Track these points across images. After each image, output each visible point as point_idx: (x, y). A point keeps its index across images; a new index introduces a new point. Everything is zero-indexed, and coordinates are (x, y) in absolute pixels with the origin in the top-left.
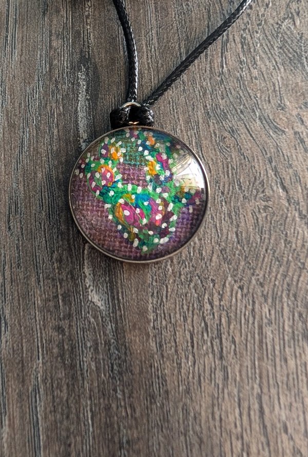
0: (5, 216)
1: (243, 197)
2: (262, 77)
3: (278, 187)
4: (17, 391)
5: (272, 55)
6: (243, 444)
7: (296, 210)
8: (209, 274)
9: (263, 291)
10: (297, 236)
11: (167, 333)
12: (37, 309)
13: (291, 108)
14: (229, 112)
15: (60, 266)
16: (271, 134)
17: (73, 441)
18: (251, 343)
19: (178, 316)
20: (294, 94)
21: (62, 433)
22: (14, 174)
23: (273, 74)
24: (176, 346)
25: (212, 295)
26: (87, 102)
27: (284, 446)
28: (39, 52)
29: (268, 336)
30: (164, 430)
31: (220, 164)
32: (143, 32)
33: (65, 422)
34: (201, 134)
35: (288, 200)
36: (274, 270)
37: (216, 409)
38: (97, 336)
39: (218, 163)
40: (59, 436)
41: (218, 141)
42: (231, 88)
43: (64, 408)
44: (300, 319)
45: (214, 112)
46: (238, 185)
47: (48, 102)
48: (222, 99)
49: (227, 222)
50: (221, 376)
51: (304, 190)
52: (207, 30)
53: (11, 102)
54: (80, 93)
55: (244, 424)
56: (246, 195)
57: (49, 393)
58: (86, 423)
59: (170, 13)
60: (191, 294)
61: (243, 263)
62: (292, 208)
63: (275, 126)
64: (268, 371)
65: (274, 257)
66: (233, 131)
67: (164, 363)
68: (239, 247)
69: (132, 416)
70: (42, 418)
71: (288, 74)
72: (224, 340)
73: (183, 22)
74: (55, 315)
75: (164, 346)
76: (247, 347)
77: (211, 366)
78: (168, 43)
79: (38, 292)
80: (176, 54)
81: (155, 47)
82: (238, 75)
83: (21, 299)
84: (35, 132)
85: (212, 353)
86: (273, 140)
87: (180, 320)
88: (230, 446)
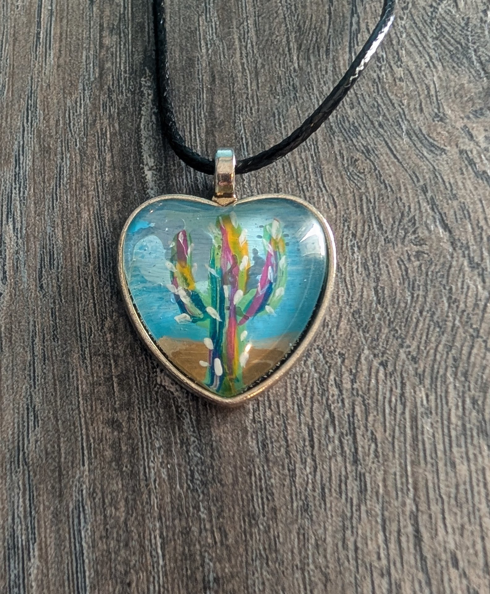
0: (35, 271)
1: (385, 240)
2: (410, 77)
3: (436, 226)
4: (52, 508)
5: (424, 48)
6: (390, 584)
7: (464, 257)
8: (335, 345)
9: (417, 369)
10: (467, 292)
11: (274, 427)
12: (81, 396)
13: (453, 118)
14: (362, 126)
15: (116, 338)
16: (425, 154)
17: (134, 578)
18: (400, 441)
19: (289, 404)
20: (458, 100)
21: (118, 566)
22: (48, 214)
23: (426, 74)
24: (288, 446)
25: (340, 374)
26: (153, 117)
27: (453, 585)
28: (84, 53)
29: (425, 430)
30: (270, 563)
31: (350, 196)
32: (235, 23)
33: (122, 552)
34: (321, 156)
35: (452, 244)
36: (433, 339)
37: (349, 532)
38: (169, 433)
39: (347, 195)
40: (113, 570)
41: (346, 165)
42: (364, 94)
43: (121, 532)
44: (474, 408)
45: (340, 126)
46: (376, 224)
47: (98, 118)
48: (352, 108)
49: (361, 274)
50: (355, 487)
51: (476, 229)
52: (328, 17)
53: (44, 119)
54: (144, 105)
55: (391, 554)
56: (390, 237)
58: (154, 553)
60: (309, 374)
61: (386, 330)
62: (458, 254)
63: (431, 143)
64: (427, 480)
65: (433, 321)
66: (368, 151)
67: (269, 470)
68: (380, 309)
69: (222, 544)
70: (89, 547)
71: (449, 74)
72: (359, 437)
73: (293, 8)
74: (108, 405)
75: (270, 446)
76: (394, 447)
77: (341, 473)
78: (271, 37)
79: (83, 373)
80: (283, 50)
81: (252, 42)
82: (375, 75)
83: (57, 382)
84: (79, 158)
85: (342, 456)
86: (427, 162)
87: (293, 410)
88: (370, 586)
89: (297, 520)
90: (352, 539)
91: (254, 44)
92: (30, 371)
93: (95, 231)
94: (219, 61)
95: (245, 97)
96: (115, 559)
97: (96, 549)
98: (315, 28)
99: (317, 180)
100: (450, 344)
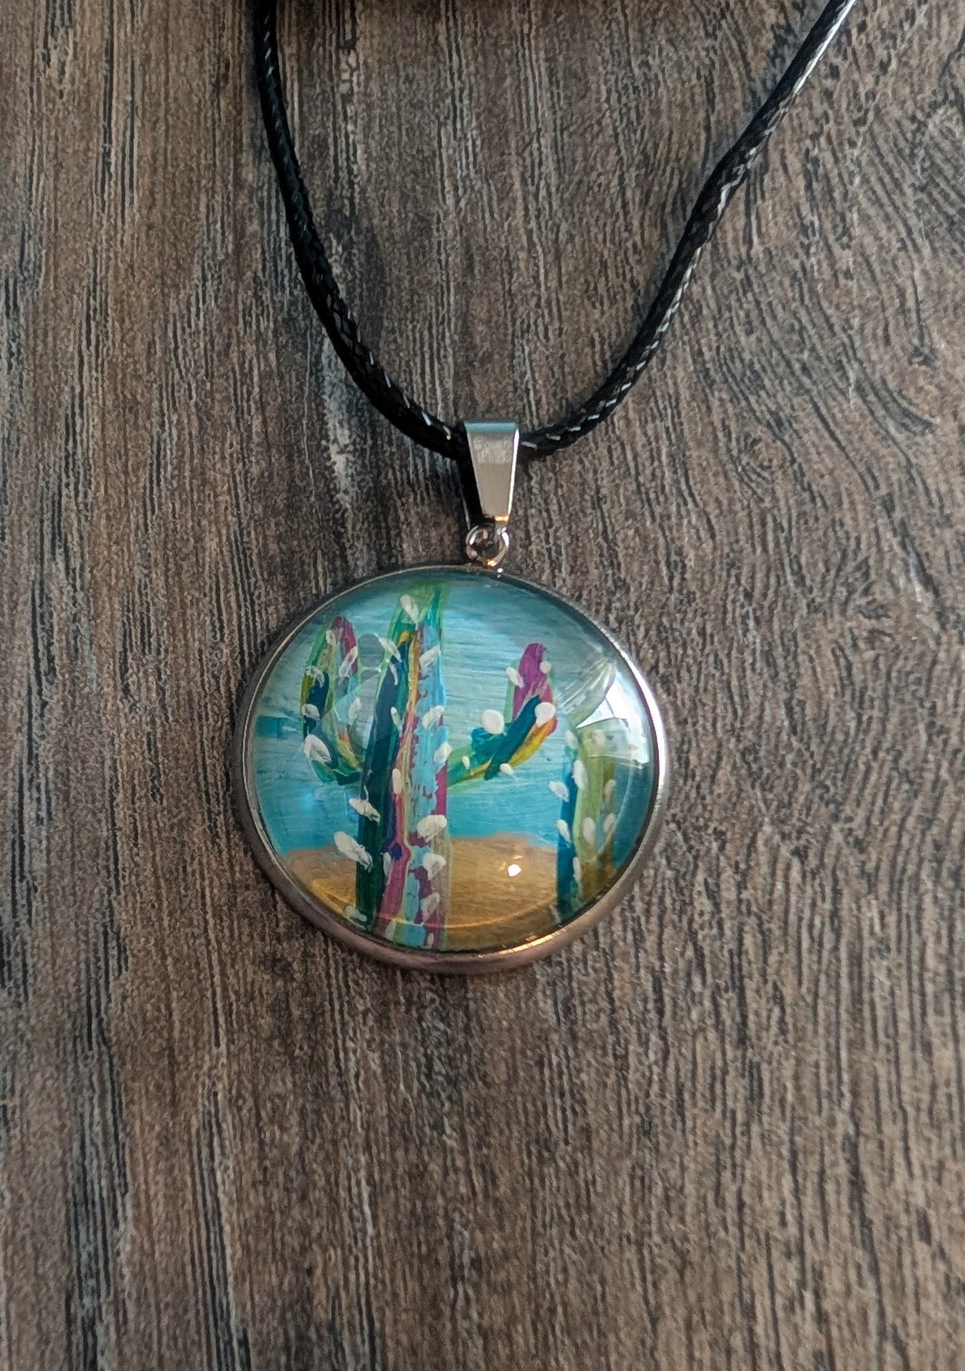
0: (113, 657)
1: (808, 606)
2: (866, 270)
3: (909, 580)
4: (158, 1128)
5: (896, 209)
6: (803, 1270)
8: (707, 815)
9: (864, 863)
11: (587, 975)
12: (209, 910)
13: (950, 358)
14: (769, 369)
16: (892, 430)
17: (320, 1260)
18: (827, 1003)
19: (617, 928)
20: (961, 321)
21: (288, 1238)
22: (137, 541)
23: (899, 262)
24: (613, 1011)
25: (715, 872)
27: (920, 1272)
28: (203, 199)
29: (876, 982)
30: (578, 1232)
31: (742, 515)
32: (513, 144)
33: (296, 1212)
34: (687, 432)
35: (940, 616)
36: (897, 805)
37: (727, 1175)
39: (736, 513)
40: (279, 1245)
41: (735, 452)
42: (775, 303)
43: (293, 1174)
45: (725, 368)
46: (793, 573)
47: (234, 341)
48: (749, 332)
49: (761, 674)
50: (741, 1090)
52: (703, 135)
53: (123, 340)
55: (806, 1215)
56: (818, 600)
57: (248, 1133)
58: (356, 1213)
59: (594, 87)
60: (656, 870)
61: (805, 787)
62: (950, 637)
63: (905, 410)
64: (876, 1078)
66: (779, 423)
67: (577, 1055)
68: (795, 744)
69: (486, 1196)
70: (231, 1202)
71: (944, 264)
72: (750, 995)
73: (633, 115)
74: (264, 927)
75: (579, 1010)
76: (816, 1014)
77: (714, 1062)
78: (588, 174)
79: (214, 865)
80: (612, 206)
81: (548, 186)
82: (796, 264)
83: (162, 881)
84: (195, 424)
85: (717, 1029)
86: (895, 449)
87: (625, 940)
88: (765, 1274)
89: (629, 1152)
90: (734, 1188)
91: (553, 189)
92: (108, 859)
93: (231, 577)
94: (480, 226)
95: (533, 303)
96: (283, 1224)
97: (245, 1205)
98: (678, 160)
99: (678, 482)
100: (929, 815)
